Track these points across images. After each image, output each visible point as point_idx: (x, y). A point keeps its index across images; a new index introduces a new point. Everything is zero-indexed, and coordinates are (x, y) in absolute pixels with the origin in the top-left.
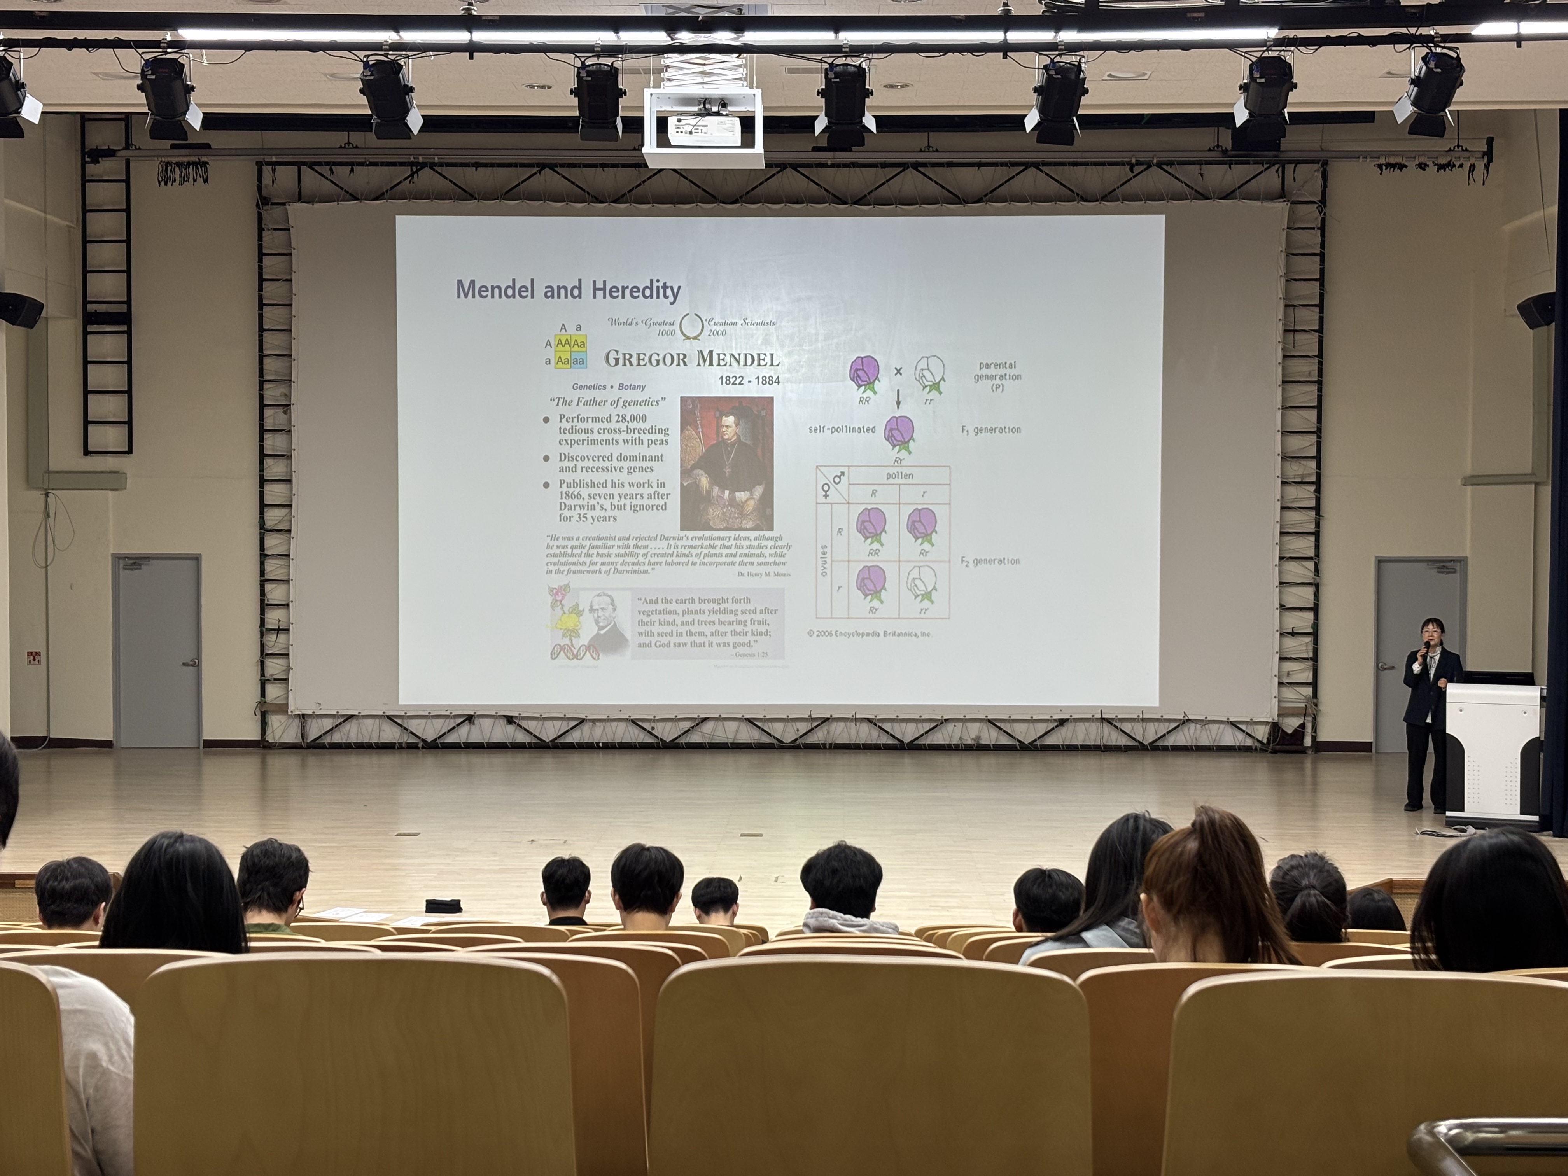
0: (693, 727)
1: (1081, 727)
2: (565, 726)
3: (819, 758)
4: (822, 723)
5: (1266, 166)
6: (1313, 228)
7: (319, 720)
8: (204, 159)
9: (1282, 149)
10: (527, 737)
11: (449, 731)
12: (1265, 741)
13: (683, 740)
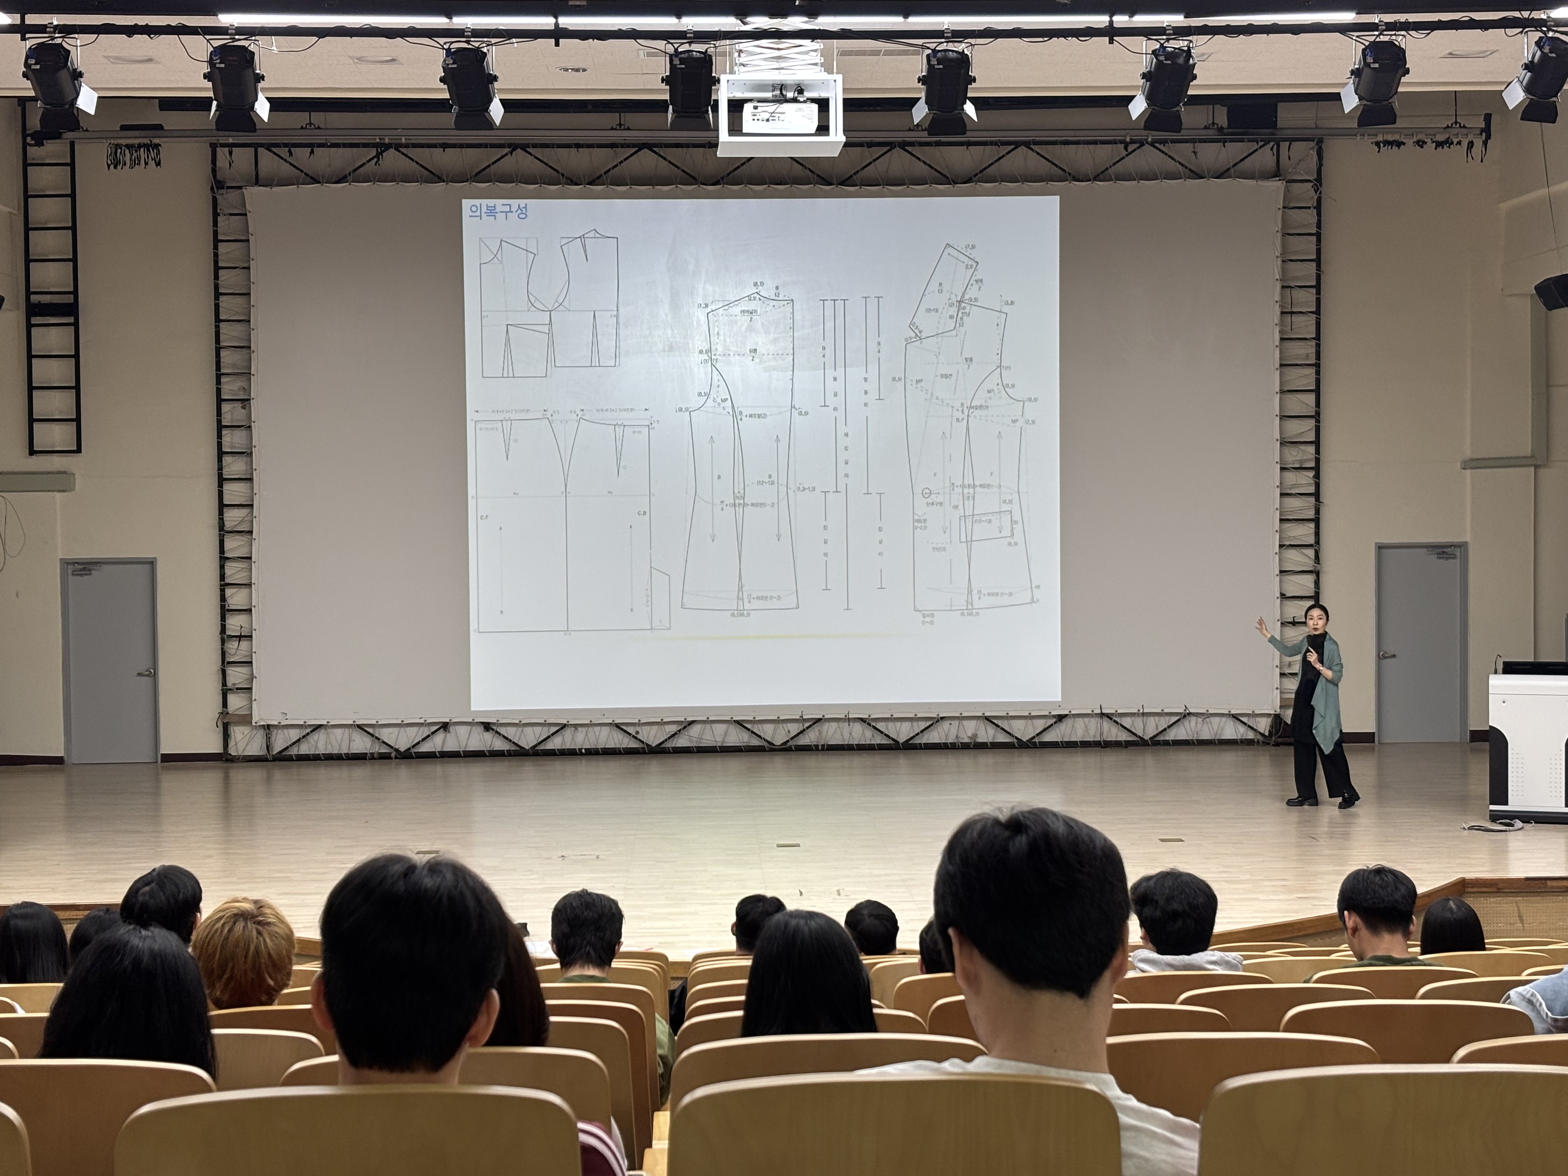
0: (679, 731)
1: (1080, 722)
2: (545, 732)
3: (811, 761)
4: (814, 724)
5: (1261, 144)
6: (1309, 208)
7: (286, 731)
8: (156, 141)
9: (1279, 126)
10: (505, 745)
11: (424, 740)
12: (1267, 734)
13: (669, 745)
